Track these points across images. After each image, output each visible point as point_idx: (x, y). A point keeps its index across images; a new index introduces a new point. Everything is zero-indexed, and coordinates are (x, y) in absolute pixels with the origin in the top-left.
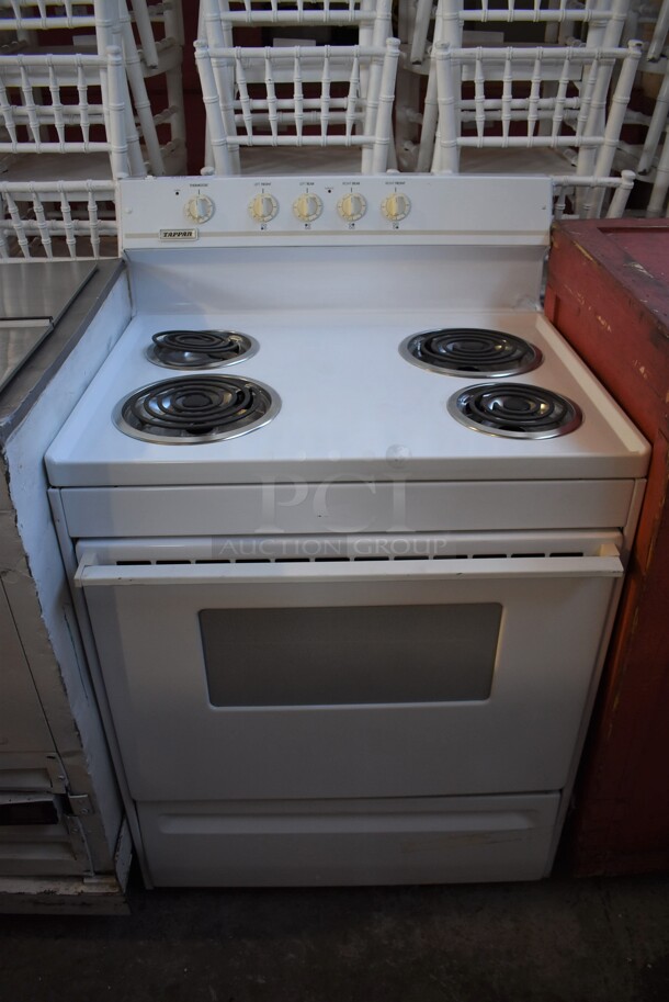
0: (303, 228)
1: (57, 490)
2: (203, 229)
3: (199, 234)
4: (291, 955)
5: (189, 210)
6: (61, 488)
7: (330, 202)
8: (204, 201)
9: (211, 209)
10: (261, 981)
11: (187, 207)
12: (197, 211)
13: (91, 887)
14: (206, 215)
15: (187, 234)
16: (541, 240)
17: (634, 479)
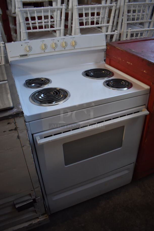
0: (54, 50)
1: (28, 123)
2: (30, 53)
3: (29, 55)
4: (87, 217)
5: (26, 49)
6: (29, 122)
7: (59, 44)
8: (29, 46)
9: (31, 48)
10: (83, 225)
11: (25, 48)
12: (28, 49)
13: (41, 219)
14: (30, 50)
15: (26, 55)
16: (105, 47)
17: (147, 94)
